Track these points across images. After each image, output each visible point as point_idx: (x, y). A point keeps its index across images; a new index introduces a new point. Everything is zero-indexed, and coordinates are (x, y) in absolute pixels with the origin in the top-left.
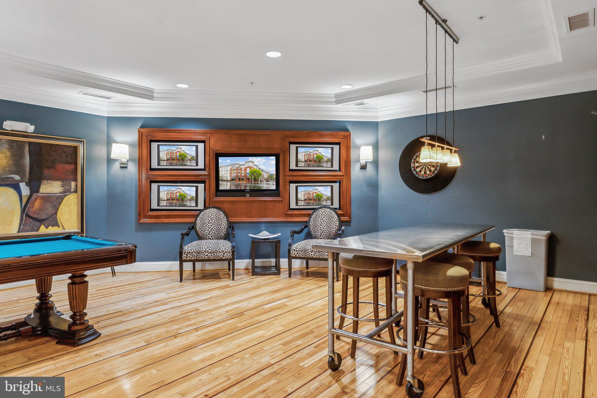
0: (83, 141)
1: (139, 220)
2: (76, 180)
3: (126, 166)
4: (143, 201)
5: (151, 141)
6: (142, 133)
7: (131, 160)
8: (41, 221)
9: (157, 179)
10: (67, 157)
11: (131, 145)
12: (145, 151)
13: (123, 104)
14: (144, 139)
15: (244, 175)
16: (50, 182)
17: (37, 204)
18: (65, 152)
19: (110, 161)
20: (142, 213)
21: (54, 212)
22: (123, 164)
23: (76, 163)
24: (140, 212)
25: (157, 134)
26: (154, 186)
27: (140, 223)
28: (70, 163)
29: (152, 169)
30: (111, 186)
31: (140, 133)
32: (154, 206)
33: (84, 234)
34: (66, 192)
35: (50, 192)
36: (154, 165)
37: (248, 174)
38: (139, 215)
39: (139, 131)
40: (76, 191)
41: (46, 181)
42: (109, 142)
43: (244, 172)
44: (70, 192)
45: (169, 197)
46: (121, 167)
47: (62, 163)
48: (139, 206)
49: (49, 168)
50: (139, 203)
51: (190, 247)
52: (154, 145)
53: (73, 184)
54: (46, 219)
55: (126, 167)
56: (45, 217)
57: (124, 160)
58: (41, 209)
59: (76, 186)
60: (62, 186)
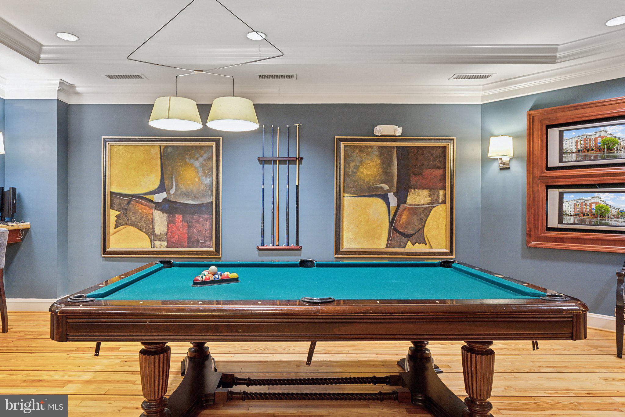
0: (453, 139)
1: (529, 242)
2: (444, 188)
3: (508, 167)
4: (534, 216)
5: (548, 127)
6: (533, 117)
7: (515, 157)
8: (408, 236)
9: (558, 182)
10: (435, 160)
11: (516, 137)
12: (538, 143)
13: (506, 81)
14: (537, 125)
16: (417, 191)
17: (404, 217)
18: (432, 155)
19: (485, 161)
20: (532, 233)
21: (420, 226)
22: (504, 164)
23: (445, 168)
24: (530, 231)
25: (559, 114)
26: (554, 194)
27: (529, 247)
28: (439, 168)
29: (548, 169)
30: (485, 195)
31: (531, 118)
32: (553, 222)
33: (453, 255)
34: (434, 203)
35: (417, 203)
36: (554, 161)
38: (529, 235)
39: (529, 115)
40: (444, 202)
41: (413, 190)
42: (485, 138)
44: (437, 202)
45: (578, 210)
46: (501, 169)
47: (430, 168)
48: (529, 223)
49: (416, 175)
50: (529, 219)
52: (554, 133)
53: (441, 192)
54: (413, 234)
55: (509, 168)
56: (411, 232)
57: (506, 159)
58: (408, 223)
59: (445, 195)
60: (430, 196)
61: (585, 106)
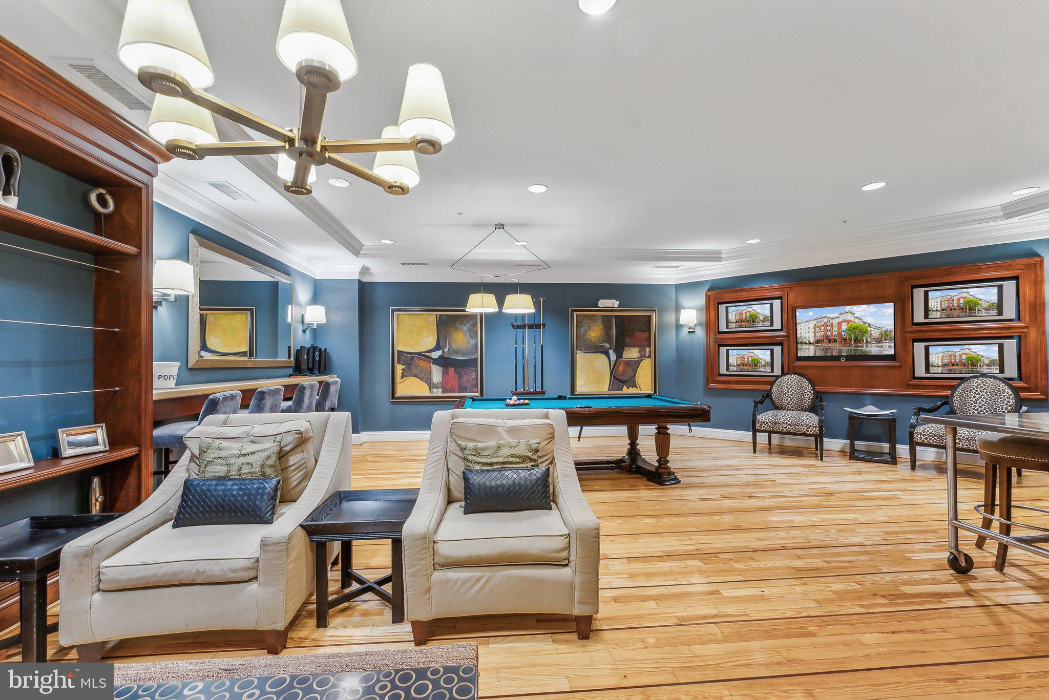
0: (656, 310)
1: (708, 384)
2: (649, 346)
3: (694, 330)
4: (711, 366)
5: (719, 303)
6: (709, 296)
7: (699, 324)
8: (624, 382)
9: (726, 342)
10: (643, 326)
11: (699, 309)
12: (713, 314)
13: (690, 270)
14: (712, 302)
15: (837, 333)
16: (630, 348)
17: (621, 368)
18: (641, 322)
19: (678, 327)
20: (710, 378)
21: (633, 375)
22: (691, 328)
23: (650, 331)
24: (708, 377)
25: (725, 295)
26: (723, 350)
27: (708, 388)
28: (645, 331)
29: (720, 333)
30: (680, 349)
31: (708, 296)
32: (723, 370)
33: (657, 395)
34: (643, 357)
35: (630, 357)
36: (723, 328)
37: (845, 331)
38: (708, 380)
39: (706, 294)
40: (650, 357)
41: (627, 348)
42: (678, 308)
43: (837, 329)
44: (646, 357)
45: (738, 362)
46: (689, 332)
47: (639, 331)
48: (708, 371)
49: (630, 336)
50: (708, 368)
51: (765, 417)
52: (722, 308)
53: (647, 349)
54: (627, 381)
55: (694, 332)
56: (627, 379)
57: (692, 325)
58: (624, 372)
59: (650, 351)
60: (639, 352)
61: (745, 290)
